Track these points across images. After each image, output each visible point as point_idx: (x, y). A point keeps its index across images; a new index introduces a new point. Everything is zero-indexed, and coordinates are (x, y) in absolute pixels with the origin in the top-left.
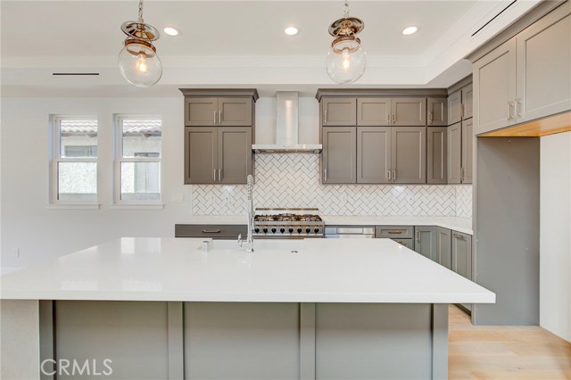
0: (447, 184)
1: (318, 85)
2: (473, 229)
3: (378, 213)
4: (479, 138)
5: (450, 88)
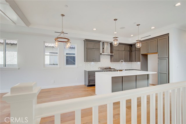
2: (141, 69)
4: (141, 54)
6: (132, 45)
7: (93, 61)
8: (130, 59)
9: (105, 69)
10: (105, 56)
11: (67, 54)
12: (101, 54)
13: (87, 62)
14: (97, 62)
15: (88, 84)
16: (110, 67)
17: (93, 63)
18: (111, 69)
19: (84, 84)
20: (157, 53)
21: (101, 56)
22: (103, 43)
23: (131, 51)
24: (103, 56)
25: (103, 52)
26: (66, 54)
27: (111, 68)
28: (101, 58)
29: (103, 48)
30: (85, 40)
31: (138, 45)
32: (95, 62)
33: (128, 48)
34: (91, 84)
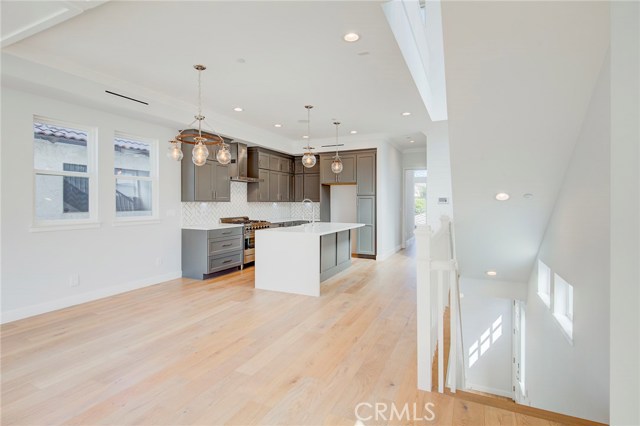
8: (292, 195)
11: (67, 167)
19: (180, 276)
20: (355, 184)
21: (232, 184)
23: (292, 174)
26: (65, 169)
29: (234, 161)
31: (337, 167)
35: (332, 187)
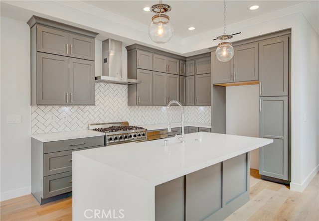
0: (186, 105)
1: (135, 41)
2: (212, 125)
3: (156, 123)
4: (214, 85)
5: (188, 57)
6: (186, 58)
7: (67, 102)
9: (112, 129)
10: (112, 85)
12: (96, 78)
13: (42, 107)
14: (82, 107)
15: (45, 192)
16: (127, 123)
17: (66, 109)
18: (131, 128)
21: (97, 85)
22: (106, 42)
23: (183, 76)
24: (103, 85)
25: (105, 72)
27: (130, 125)
28: (96, 93)
29: (105, 61)
30: (34, 21)
31: (224, 53)
32: (76, 107)
33: (175, 67)
34: (55, 192)
35: (227, 88)
